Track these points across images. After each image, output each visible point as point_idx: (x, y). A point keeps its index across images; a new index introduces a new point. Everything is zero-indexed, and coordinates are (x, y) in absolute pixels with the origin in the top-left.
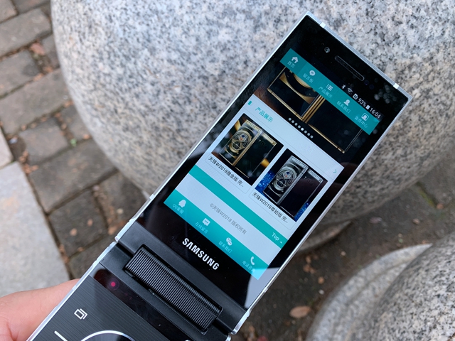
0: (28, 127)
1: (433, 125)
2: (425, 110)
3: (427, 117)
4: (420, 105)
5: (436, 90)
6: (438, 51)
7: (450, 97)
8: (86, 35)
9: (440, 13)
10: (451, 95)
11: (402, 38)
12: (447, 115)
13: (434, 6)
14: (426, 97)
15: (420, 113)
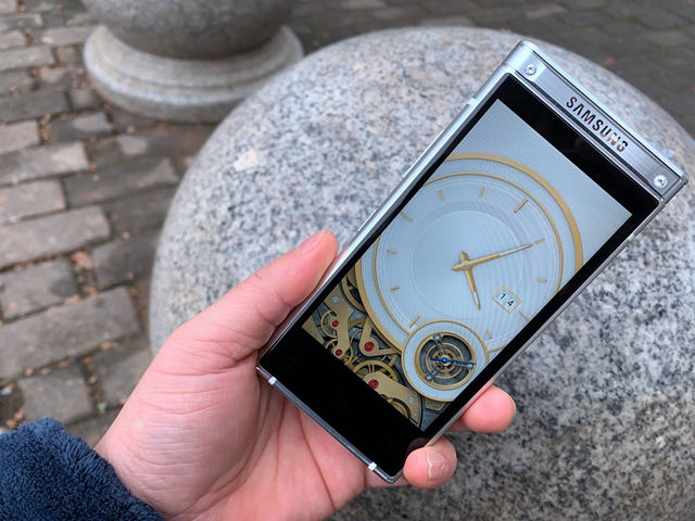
0: (36, 373)
1: (681, 485)
2: (672, 465)
3: (673, 475)
4: (665, 458)
5: (685, 440)
6: (686, 389)
9: (686, 343)
11: (642, 369)
13: (679, 335)
14: (671, 447)
15: (665, 468)
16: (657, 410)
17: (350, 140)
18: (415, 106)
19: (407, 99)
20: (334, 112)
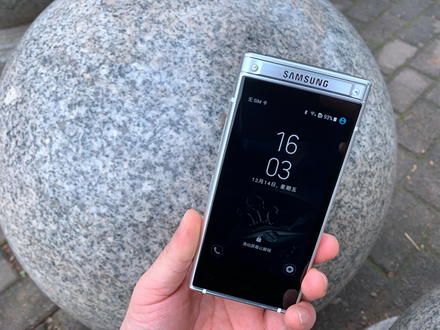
1: (353, 227)
2: (342, 217)
3: (345, 223)
4: (336, 215)
5: (346, 199)
7: (360, 202)
8: (19, 195)
10: (360, 200)
12: (362, 216)
14: (338, 207)
15: (338, 221)
17: (71, 61)
18: (110, 25)
19: (104, 21)
20: (58, 44)
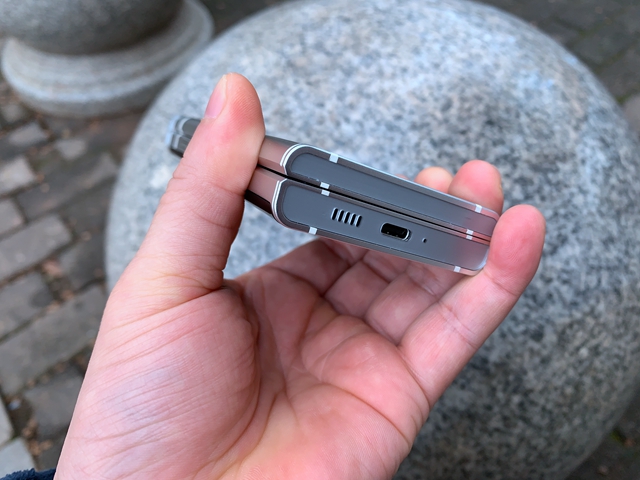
0: (37, 382)
2: (597, 368)
4: (591, 365)
5: (605, 345)
6: (598, 302)
7: (623, 348)
10: (623, 345)
14: (595, 354)
15: (593, 372)
16: (576, 327)
18: (304, 95)
